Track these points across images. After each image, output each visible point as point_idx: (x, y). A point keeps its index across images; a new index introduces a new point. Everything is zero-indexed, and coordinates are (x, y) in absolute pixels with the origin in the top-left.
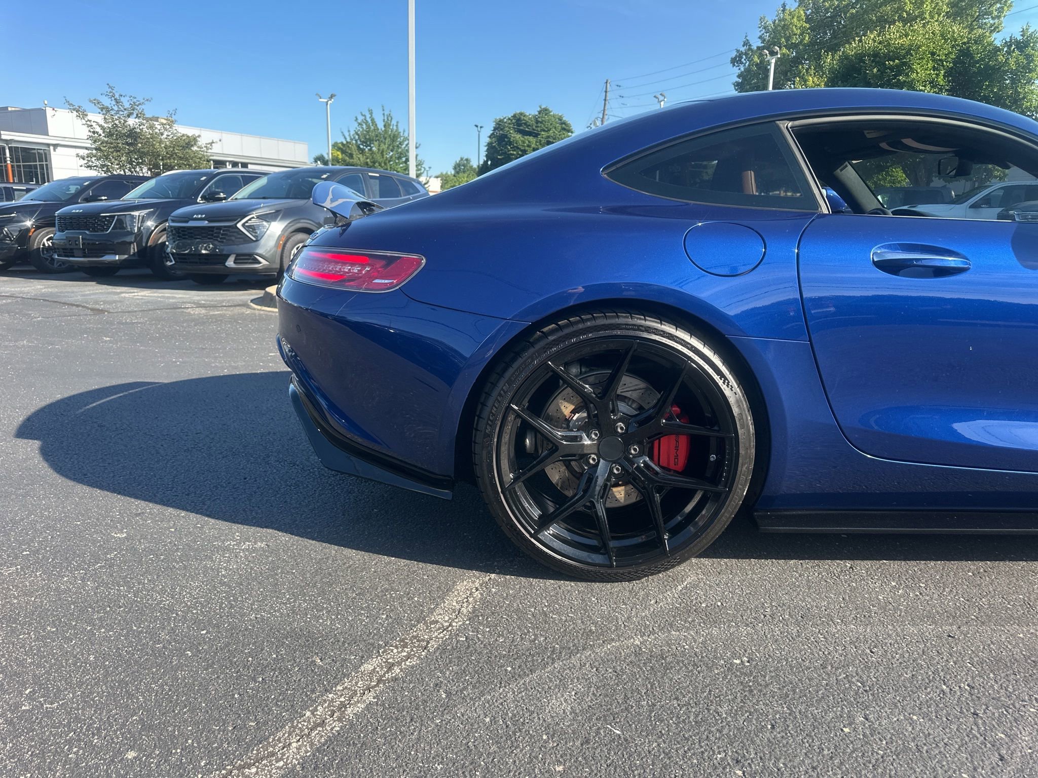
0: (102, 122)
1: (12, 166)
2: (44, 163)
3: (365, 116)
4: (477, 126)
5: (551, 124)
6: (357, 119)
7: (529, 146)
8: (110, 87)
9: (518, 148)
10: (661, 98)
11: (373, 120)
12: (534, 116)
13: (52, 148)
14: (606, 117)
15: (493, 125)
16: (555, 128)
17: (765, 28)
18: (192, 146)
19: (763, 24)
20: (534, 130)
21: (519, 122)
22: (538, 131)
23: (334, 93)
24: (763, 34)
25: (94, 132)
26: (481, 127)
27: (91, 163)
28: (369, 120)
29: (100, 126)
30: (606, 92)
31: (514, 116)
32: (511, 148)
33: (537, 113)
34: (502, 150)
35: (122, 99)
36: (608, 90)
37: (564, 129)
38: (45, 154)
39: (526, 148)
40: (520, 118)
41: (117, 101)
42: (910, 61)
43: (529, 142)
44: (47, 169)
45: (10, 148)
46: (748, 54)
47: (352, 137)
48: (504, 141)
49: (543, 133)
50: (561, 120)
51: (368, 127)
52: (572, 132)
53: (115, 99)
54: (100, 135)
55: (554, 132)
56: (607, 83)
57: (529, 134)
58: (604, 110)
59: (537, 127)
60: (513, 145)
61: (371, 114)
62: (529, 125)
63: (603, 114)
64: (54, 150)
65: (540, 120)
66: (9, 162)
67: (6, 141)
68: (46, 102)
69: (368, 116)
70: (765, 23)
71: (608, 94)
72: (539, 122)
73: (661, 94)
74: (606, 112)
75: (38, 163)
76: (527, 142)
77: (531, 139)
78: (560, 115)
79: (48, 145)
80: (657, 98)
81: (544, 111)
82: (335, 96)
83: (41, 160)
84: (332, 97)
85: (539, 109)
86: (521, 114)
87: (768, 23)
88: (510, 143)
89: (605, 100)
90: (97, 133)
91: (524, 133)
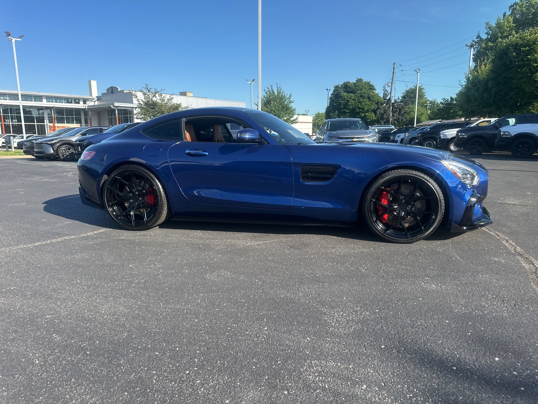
0: (143, 99)
1: (119, 117)
2: (131, 115)
3: (269, 88)
4: (327, 90)
5: (363, 87)
6: (265, 91)
7: (350, 98)
8: (146, 85)
9: (345, 100)
10: (418, 71)
11: (272, 90)
12: (355, 83)
13: (134, 109)
14: (394, 81)
15: (333, 88)
16: (365, 88)
17: (489, 28)
18: (178, 108)
19: (488, 26)
20: (353, 90)
21: (346, 87)
22: (355, 91)
23: (254, 79)
24: (488, 31)
25: (140, 104)
26: (330, 90)
27: (138, 117)
28: (271, 90)
29: (142, 101)
30: (394, 69)
31: (344, 84)
32: (341, 99)
33: (356, 82)
34: (337, 101)
35: (151, 90)
36: (395, 68)
37: (371, 89)
38: (132, 111)
39: (349, 99)
40: (347, 84)
41: (149, 91)
42: (535, 47)
43: (351, 96)
44: (132, 118)
45: (118, 110)
46: (479, 43)
47: (262, 99)
48: (338, 96)
49: (358, 91)
50: (369, 84)
51: (270, 94)
52: (375, 90)
53: (148, 90)
54: (142, 105)
55: (364, 91)
56: (394, 64)
57: (351, 92)
58: (393, 78)
59: (355, 88)
60: (342, 98)
61: (272, 87)
62: (351, 88)
63: (392, 80)
64: (135, 110)
65: (357, 85)
66: (117, 116)
67: (117, 107)
68: (133, 89)
69: (270, 88)
70: (489, 26)
71: (395, 70)
72: (356, 86)
73: (418, 69)
74: (394, 79)
75: (129, 116)
76: (349, 96)
77: (352, 94)
78: (368, 81)
79: (133, 108)
80: (416, 71)
81: (360, 80)
82: (255, 80)
83: (130, 114)
84: (253, 80)
85: (356, 80)
86: (348, 82)
87: (491, 25)
88: (341, 97)
89: (393, 73)
90: (141, 104)
91: (348, 92)
